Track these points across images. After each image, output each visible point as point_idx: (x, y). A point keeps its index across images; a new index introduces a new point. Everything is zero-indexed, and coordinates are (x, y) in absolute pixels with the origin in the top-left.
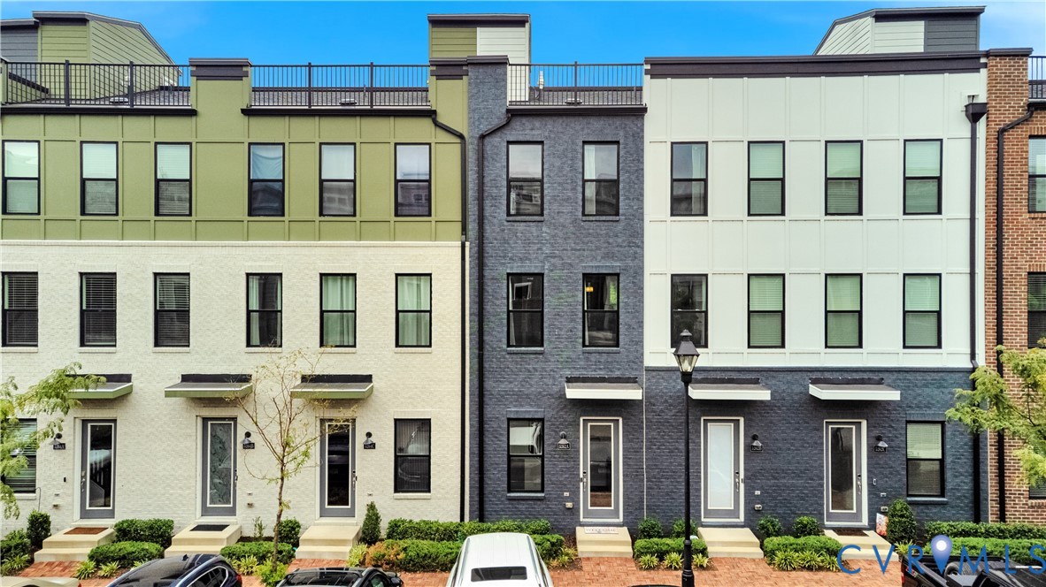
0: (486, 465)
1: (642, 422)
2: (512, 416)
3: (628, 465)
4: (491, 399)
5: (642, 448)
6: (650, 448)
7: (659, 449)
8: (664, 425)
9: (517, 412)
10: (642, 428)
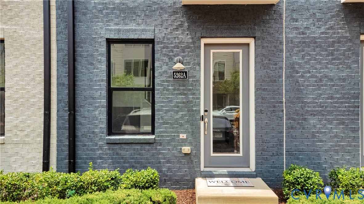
0: (79, 100)
1: (281, 43)
2: (112, 36)
3: (263, 99)
4: (85, 14)
5: (280, 77)
6: (291, 76)
7: (302, 76)
8: (309, 47)
9: (119, 30)
10: (282, 51)
